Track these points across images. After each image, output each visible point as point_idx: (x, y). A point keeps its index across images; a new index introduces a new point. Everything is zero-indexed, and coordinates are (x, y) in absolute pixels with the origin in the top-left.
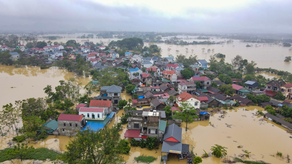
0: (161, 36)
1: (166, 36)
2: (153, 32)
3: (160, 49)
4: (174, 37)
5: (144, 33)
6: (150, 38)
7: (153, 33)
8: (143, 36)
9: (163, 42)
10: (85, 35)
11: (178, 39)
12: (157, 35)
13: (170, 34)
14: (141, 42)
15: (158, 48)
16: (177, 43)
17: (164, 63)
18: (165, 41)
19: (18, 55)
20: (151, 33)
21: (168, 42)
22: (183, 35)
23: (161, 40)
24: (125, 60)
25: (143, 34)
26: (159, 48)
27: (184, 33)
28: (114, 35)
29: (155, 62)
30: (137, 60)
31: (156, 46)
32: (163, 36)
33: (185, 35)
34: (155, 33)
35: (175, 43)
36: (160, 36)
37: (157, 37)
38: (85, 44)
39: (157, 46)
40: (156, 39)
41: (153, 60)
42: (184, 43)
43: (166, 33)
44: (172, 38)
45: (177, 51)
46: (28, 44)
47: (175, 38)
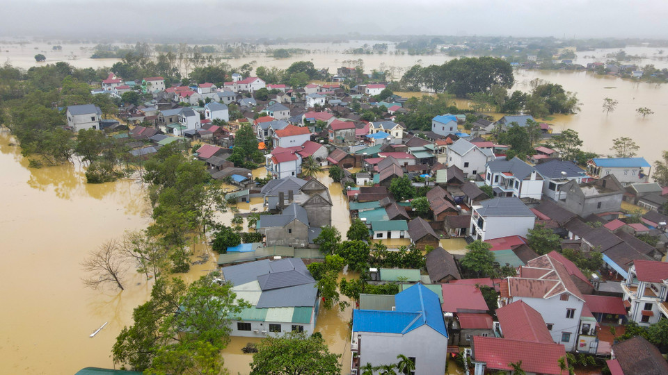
0: (574, 49)
1: (588, 50)
2: (552, 37)
3: (574, 101)
4: (616, 51)
5: (524, 39)
6: (540, 54)
7: (551, 39)
8: (521, 49)
9: (579, 68)
10: (366, 45)
11: (629, 58)
12: (560, 46)
13: (604, 44)
14: (506, 70)
15: (564, 98)
16: (634, 74)
17: (599, 205)
18: (589, 65)
19: (94, 115)
20: (544, 40)
21: (599, 71)
22: (644, 46)
23: (574, 62)
24: (417, 159)
25: (520, 43)
26: (571, 96)
27: (644, 41)
28: (439, 47)
29: (552, 186)
30: (466, 165)
31: (558, 89)
32: (581, 49)
33: (649, 46)
34: (558, 40)
35: (626, 74)
36: (570, 49)
37: (561, 52)
38: (339, 73)
39: (562, 91)
40: (559, 59)
41: (538, 178)
42: (660, 76)
43: (591, 40)
44: (609, 56)
45: (641, 110)
46: (196, 70)
47: (621, 56)
